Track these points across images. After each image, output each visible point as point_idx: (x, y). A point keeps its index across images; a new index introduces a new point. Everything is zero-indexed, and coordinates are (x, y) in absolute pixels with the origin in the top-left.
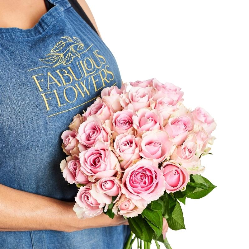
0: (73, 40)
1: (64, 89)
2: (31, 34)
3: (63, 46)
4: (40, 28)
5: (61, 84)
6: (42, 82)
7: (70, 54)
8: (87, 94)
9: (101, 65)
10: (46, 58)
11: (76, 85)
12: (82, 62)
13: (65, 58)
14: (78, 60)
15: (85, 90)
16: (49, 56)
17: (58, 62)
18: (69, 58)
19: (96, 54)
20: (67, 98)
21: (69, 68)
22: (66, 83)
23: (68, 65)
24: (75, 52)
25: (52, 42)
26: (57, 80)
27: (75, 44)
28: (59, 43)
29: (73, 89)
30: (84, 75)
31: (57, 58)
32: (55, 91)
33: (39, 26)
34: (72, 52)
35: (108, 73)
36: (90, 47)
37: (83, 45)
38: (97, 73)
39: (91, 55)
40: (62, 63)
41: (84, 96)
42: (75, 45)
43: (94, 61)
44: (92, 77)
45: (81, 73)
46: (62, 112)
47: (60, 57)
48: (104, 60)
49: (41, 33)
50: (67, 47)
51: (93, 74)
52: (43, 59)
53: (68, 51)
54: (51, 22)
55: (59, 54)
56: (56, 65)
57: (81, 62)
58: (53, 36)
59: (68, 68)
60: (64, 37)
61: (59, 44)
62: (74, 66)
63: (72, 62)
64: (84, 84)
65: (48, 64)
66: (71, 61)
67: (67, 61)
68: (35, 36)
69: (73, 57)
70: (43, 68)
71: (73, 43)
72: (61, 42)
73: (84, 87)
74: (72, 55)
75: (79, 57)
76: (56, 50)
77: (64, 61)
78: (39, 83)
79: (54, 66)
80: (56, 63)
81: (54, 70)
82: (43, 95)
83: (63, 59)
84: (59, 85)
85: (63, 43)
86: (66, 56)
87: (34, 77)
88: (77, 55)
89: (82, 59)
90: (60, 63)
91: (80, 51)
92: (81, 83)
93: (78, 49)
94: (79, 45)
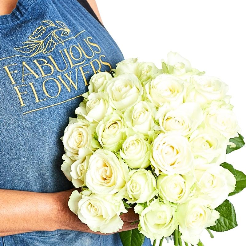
0: (56, 25)
1: (43, 82)
2: (8, 20)
3: (44, 31)
4: (18, 14)
5: (39, 76)
6: (15, 73)
7: (51, 40)
8: (74, 88)
9: (94, 54)
10: (22, 46)
11: (59, 77)
12: (67, 50)
13: (45, 45)
14: (62, 48)
15: (71, 83)
16: (26, 44)
17: (37, 51)
18: (50, 45)
19: (88, 41)
20: (47, 92)
21: (50, 57)
22: (45, 74)
23: (49, 54)
24: (58, 39)
25: (31, 28)
26: (34, 71)
27: (58, 29)
28: (39, 28)
29: (55, 81)
30: (69, 65)
31: (36, 46)
32: (31, 84)
33: (16, 11)
34: (54, 39)
35: (103, 64)
36: (80, 33)
37: (69, 31)
38: (86, 64)
39: (80, 42)
40: (42, 52)
41: (69, 90)
42: (58, 31)
43: (84, 50)
44: (80, 68)
45: (65, 64)
46: (41, 109)
47: (39, 45)
48: (99, 48)
49: (19, 19)
50: (49, 33)
51: (82, 64)
52: (19, 48)
53: (50, 37)
54: (29, 5)
55: (39, 41)
56: (33, 55)
57: (65, 50)
58: (32, 21)
59: (48, 57)
60: (45, 21)
61: (39, 30)
62: (56, 54)
63: (53, 50)
64: (69, 76)
65: (24, 54)
66: (53, 48)
67: (48, 49)
68: (12, 23)
69: (56, 44)
70: (17, 57)
71: (55, 28)
72: (40, 27)
73: (70, 79)
74: (53, 42)
75: (63, 44)
76: (34, 37)
77: (44, 49)
78: (11, 74)
79: (31, 56)
80: (34, 51)
81: (31, 60)
82: (16, 88)
83: (43, 46)
84: (37, 77)
85: (44, 28)
86: (47, 43)
87: (6, 67)
88: (61, 42)
89: (66, 46)
90: (39, 52)
91: (65, 37)
92: (66, 75)
93: (62, 35)
94: (63, 30)
